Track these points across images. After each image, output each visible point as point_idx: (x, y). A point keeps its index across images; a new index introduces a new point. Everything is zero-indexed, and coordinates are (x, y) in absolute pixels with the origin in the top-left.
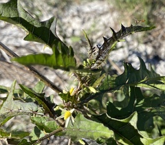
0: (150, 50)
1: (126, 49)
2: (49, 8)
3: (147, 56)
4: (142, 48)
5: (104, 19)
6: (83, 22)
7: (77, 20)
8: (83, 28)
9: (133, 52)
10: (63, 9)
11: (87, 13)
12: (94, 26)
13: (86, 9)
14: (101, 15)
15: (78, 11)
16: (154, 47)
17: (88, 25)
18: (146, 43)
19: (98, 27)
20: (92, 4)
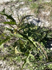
0: (37, 19)
1: (32, 19)
2: (15, 9)
3: (37, 20)
4: (36, 19)
5: (27, 12)
6: (23, 12)
7: (22, 12)
8: (23, 14)
9: (34, 19)
10: (18, 9)
11: (24, 10)
12: (25, 13)
13: (24, 9)
14: (27, 11)
15: (22, 10)
16: (39, 18)
17: (24, 13)
18: (37, 17)
19: (26, 13)
20: (25, 8)
